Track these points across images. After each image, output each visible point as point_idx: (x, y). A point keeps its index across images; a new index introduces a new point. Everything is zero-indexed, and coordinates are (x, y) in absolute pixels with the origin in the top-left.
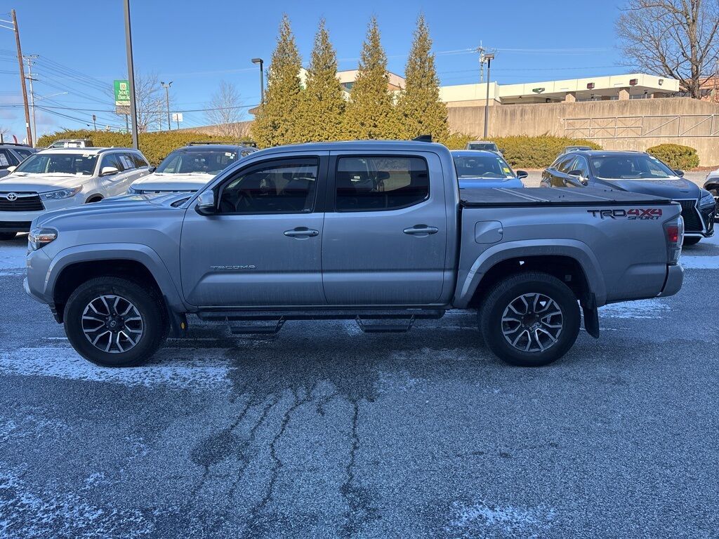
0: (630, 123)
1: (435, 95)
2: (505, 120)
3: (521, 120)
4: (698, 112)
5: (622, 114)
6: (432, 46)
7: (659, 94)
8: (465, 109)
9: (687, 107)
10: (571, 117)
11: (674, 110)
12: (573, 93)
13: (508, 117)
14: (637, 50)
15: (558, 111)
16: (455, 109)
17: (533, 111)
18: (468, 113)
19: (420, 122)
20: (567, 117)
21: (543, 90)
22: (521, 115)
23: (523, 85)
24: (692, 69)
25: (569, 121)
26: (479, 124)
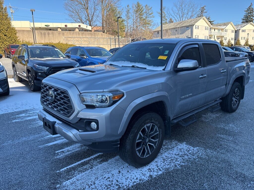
0: (85, 39)
1: (10, 24)
2: (42, 36)
3: (48, 37)
4: (104, 37)
5: (83, 36)
6: (4, 2)
7: (86, 30)
8: (23, 31)
9: (100, 35)
10: (66, 36)
11: (97, 36)
12: (60, 28)
13: (43, 35)
14: (72, 15)
15: (62, 34)
16: (19, 31)
17: (52, 33)
18: (25, 33)
19: (5, 35)
20: (65, 36)
21: (49, 26)
22: (48, 35)
23: (40, 23)
24: (89, 23)
25: (66, 38)
26: (31, 38)
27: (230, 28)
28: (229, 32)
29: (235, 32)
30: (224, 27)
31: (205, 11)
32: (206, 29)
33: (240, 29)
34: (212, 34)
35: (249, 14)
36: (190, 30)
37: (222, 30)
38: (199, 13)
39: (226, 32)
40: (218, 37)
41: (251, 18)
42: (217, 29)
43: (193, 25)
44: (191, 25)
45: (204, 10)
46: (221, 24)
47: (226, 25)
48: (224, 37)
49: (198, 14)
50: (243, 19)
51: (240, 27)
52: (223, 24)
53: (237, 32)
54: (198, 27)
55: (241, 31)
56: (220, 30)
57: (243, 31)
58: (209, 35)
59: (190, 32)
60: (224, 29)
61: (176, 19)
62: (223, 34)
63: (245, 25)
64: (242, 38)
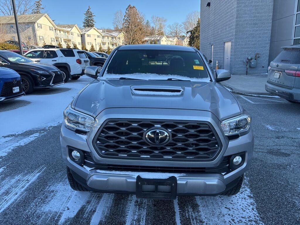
27: (75, 31)
28: (75, 35)
29: (81, 36)
30: (69, 29)
31: (41, 7)
32: (50, 29)
33: (85, 34)
34: (59, 36)
35: (89, 18)
36: (30, 29)
37: (68, 32)
38: (35, 7)
39: (72, 36)
40: (65, 41)
41: (92, 23)
42: (63, 31)
43: (35, 23)
44: (32, 23)
45: (40, 5)
46: (65, 26)
47: (71, 27)
48: (72, 40)
49: (33, 8)
50: (85, 23)
51: (84, 31)
52: (67, 25)
53: (82, 36)
54: (41, 26)
55: (86, 35)
56: (65, 32)
57: (88, 36)
58: (56, 38)
59: (31, 32)
60: (70, 32)
61: (3, 11)
62: (70, 37)
63: (89, 29)
64: (89, 43)
